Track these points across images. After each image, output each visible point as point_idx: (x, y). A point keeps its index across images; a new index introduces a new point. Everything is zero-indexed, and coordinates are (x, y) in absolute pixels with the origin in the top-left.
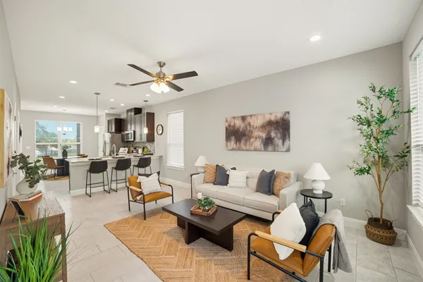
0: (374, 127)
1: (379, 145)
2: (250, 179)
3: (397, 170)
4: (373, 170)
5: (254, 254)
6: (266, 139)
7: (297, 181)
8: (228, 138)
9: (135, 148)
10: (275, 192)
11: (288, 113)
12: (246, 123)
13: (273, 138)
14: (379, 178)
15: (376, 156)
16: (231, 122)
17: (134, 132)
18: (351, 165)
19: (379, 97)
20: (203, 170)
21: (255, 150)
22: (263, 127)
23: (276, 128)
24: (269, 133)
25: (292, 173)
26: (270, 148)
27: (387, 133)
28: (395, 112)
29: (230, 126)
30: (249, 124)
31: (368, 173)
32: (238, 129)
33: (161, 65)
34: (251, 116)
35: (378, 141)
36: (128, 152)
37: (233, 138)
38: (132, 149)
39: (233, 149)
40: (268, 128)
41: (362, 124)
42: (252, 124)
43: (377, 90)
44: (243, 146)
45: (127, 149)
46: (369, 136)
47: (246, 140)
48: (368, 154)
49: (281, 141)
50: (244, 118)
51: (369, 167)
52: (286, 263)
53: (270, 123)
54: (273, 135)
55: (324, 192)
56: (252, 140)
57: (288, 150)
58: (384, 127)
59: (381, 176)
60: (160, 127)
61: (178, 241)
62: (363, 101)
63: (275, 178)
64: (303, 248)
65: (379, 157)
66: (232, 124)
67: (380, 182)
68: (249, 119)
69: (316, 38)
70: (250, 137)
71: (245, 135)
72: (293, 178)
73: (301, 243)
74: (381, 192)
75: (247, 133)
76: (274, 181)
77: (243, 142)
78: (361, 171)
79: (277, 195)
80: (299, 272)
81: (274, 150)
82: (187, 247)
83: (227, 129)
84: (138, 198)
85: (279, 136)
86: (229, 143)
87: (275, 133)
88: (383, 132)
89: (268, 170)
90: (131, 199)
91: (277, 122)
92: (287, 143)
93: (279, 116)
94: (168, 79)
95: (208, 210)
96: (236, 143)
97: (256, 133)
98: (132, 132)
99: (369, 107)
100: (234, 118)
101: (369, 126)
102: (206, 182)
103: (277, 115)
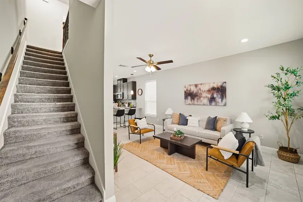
0: (282, 92)
1: (286, 102)
2: (200, 122)
3: (300, 118)
4: (282, 117)
5: (210, 157)
6: (211, 98)
7: (231, 123)
8: (186, 97)
9: (123, 103)
10: (218, 129)
11: (225, 83)
12: (198, 88)
13: (215, 98)
14: (287, 122)
15: (284, 109)
16: (188, 88)
17: (123, 93)
18: (267, 114)
19: (286, 74)
20: (170, 117)
21: (204, 105)
22: (209, 91)
23: (218, 92)
24: (213, 94)
25: (228, 118)
26: (213, 103)
27: (291, 95)
28: (297, 83)
29: (187, 90)
30: (200, 89)
31: (278, 119)
32: (193, 92)
33: (151, 56)
34: (201, 84)
35: (285, 99)
36: (118, 106)
37: (189, 98)
38: (120, 104)
39: (189, 104)
40: (212, 92)
41: (274, 89)
42: (202, 89)
43: (285, 69)
44: (196, 103)
45: (117, 104)
46: (279, 97)
47: (198, 99)
48: (279, 108)
49: (220, 100)
50: (196, 86)
51: (279, 115)
52: (228, 161)
53: (213, 89)
54: (215, 96)
55: (248, 130)
56: (202, 99)
57: (225, 105)
58: (290, 91)
59: (288, 121)
60: (140, 91)
61: (164, 154)
62: (275, 76)
63: (217, 121)
64: (238, 152)
65: (286, 109)
66: (189, 89)
67: (287, 124)
68: (200, 86)
69: (245, 40)
70: (200, 97)
71: (197, 96)
72: (228, 122)
73: (237, 150)
74: (288, 131)
75: (198, 94)
76: (217, 123)
77: (196, 99)
78: (273, 118)
79: (219, 131)
80: (235, 164)
81: (216, 105)
82: (169, 156)
83: (185, 92)
84: (136, 131)
85: (219, 96)
86: (187, 100)
87: (217, 95)
88: (288, 94)
89: (213, 117)
90: (130, 132)
91: (218, 88)
92: (224, 101)
93: (220, 84)
94: (155, 64)
95: (181, 137)
96: (191, 100)
97: (204, 95)
98: (122, 93)
99: (280, 79)
100: (190, 85)
101: (279, 91)
102: (173, 123)
103: (217, 84)
